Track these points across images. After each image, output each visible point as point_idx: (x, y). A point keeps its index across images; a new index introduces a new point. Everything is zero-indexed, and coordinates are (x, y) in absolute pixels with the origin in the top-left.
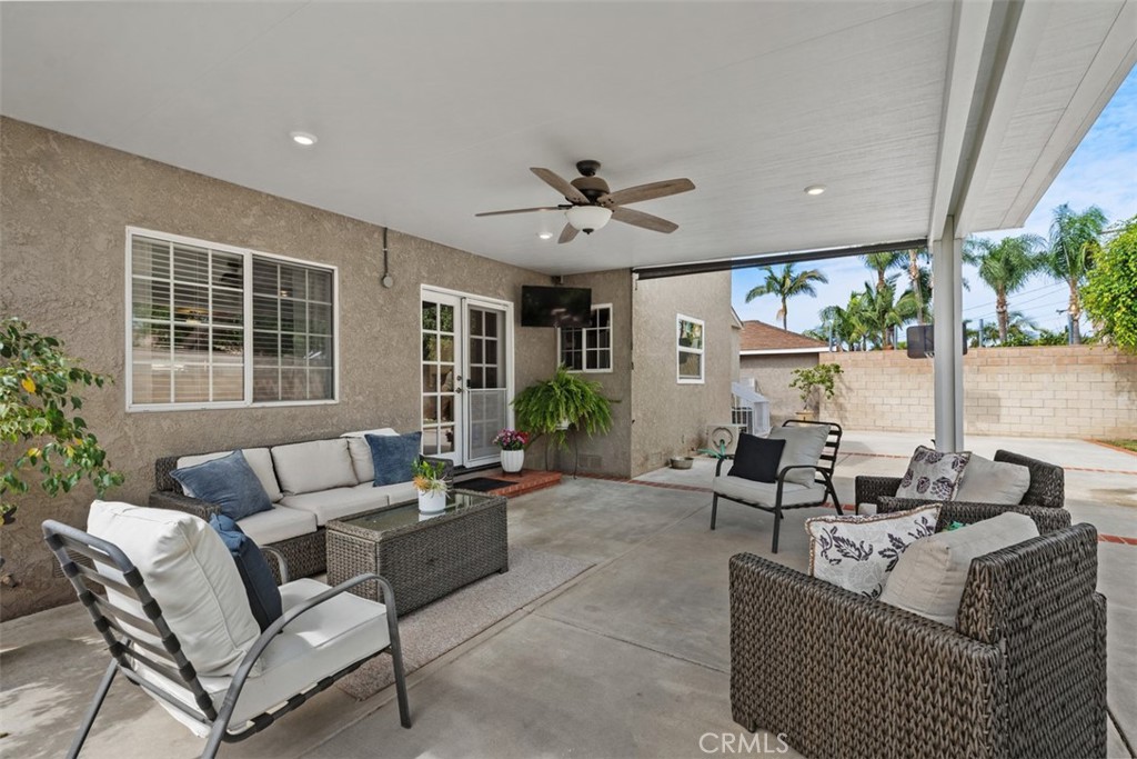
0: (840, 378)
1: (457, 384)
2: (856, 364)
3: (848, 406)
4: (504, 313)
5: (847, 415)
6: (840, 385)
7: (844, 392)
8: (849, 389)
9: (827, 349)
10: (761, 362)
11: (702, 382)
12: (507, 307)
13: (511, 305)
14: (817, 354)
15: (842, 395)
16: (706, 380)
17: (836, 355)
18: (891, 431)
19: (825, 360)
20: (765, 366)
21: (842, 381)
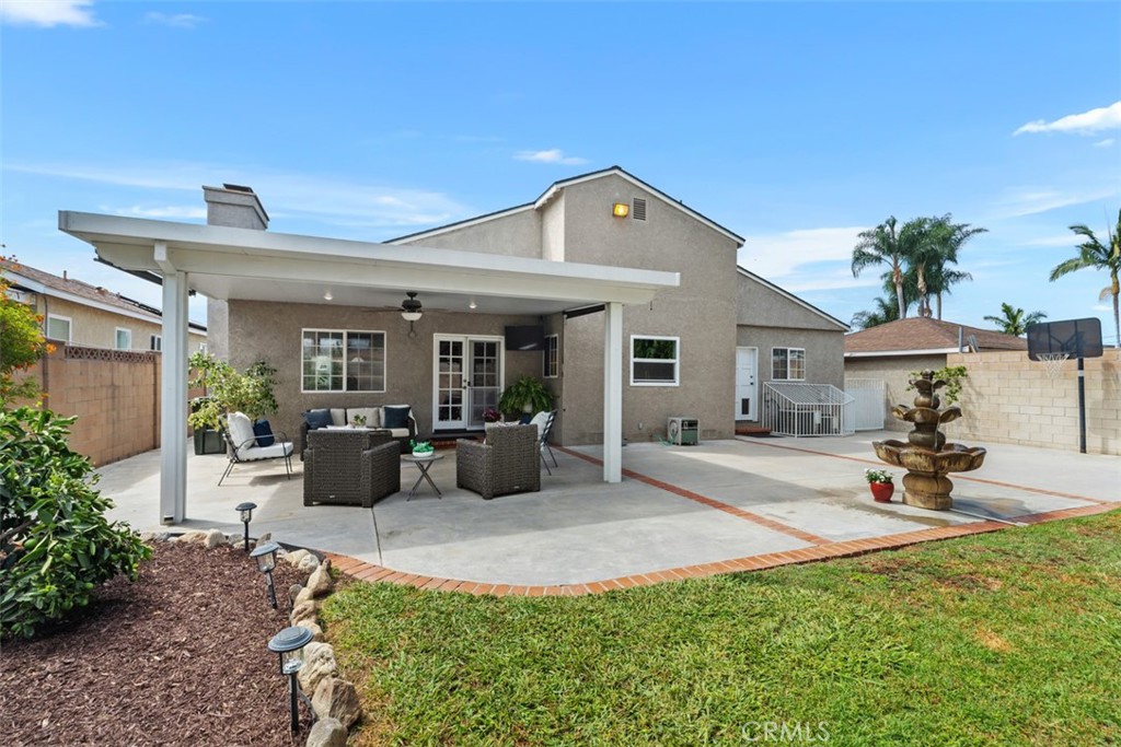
0: (969, 382)
1: (464, 384)
2: (988, 367)
3: (978, 415)
4: (499, 343)
5: (977, 424)
6: (970, 390)
7: (974, 397)
8: (979, 394)
9: (957, 350)
10: (892, 363)
11: (677, 384)
12: (499, 339)
13: (503, 337)
14: (944, 356)
15: (971, 401)
16: (681, 382)
17: (966, 357)
18: (1028, 445)
19: (952, 364)
20: (895, 368)
21: (971, 385)
